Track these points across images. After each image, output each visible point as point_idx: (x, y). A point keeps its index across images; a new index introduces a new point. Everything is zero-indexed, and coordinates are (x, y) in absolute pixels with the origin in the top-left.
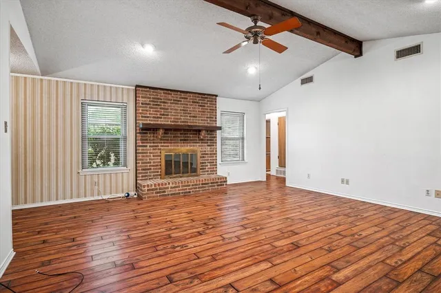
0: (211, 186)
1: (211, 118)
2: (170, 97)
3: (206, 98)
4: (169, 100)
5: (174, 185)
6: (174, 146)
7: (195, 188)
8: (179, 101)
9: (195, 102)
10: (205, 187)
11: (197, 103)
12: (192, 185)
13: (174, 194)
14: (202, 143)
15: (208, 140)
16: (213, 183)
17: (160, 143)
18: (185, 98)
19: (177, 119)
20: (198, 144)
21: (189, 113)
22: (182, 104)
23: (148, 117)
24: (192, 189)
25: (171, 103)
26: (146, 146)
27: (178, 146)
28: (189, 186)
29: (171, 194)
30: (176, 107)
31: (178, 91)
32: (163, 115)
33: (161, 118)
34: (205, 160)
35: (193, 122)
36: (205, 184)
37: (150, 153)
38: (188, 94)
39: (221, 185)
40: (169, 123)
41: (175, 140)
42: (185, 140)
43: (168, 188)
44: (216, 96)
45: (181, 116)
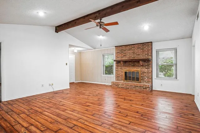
0: (139, 88)
1: (148, 54)
2: (127, 48)
3: (145, 45)
4: (127, 49)
5: (122, 84)
6: (129, 68)
7: (131, 87)
8: (131, 49)
9: (139, 48)
10: (136, 88)
11: (140, 48)
12: (130, 86)
13: (122, 87)
14: (142, 67)
15: (146, 66)
16: (141, 87)
17: (123, 67)
18: (134, 47)
19: (130, 57)
20: (140, 68)
21: (135, 54)
22: (133, 50)
23: (119, 57)
24: (130, 87)
25: (127, 50)
26: (118, 68)
27: (130, 68)
28: (129, 85)
29: (121, 87)
30: (130, 51)
31: (130, 45)
32: (124, 56)
33: (124, 57)
34: (144, 75)
35: (138, 58)
36: (136, 86)
37: (120, 71)
38: (135, 45)
39: (146, 89)
40: (127, 59)
41: (129, 66)
42: (134, 66)
43: (120, 84)
44: (151, 42)
45: (132, 55)
